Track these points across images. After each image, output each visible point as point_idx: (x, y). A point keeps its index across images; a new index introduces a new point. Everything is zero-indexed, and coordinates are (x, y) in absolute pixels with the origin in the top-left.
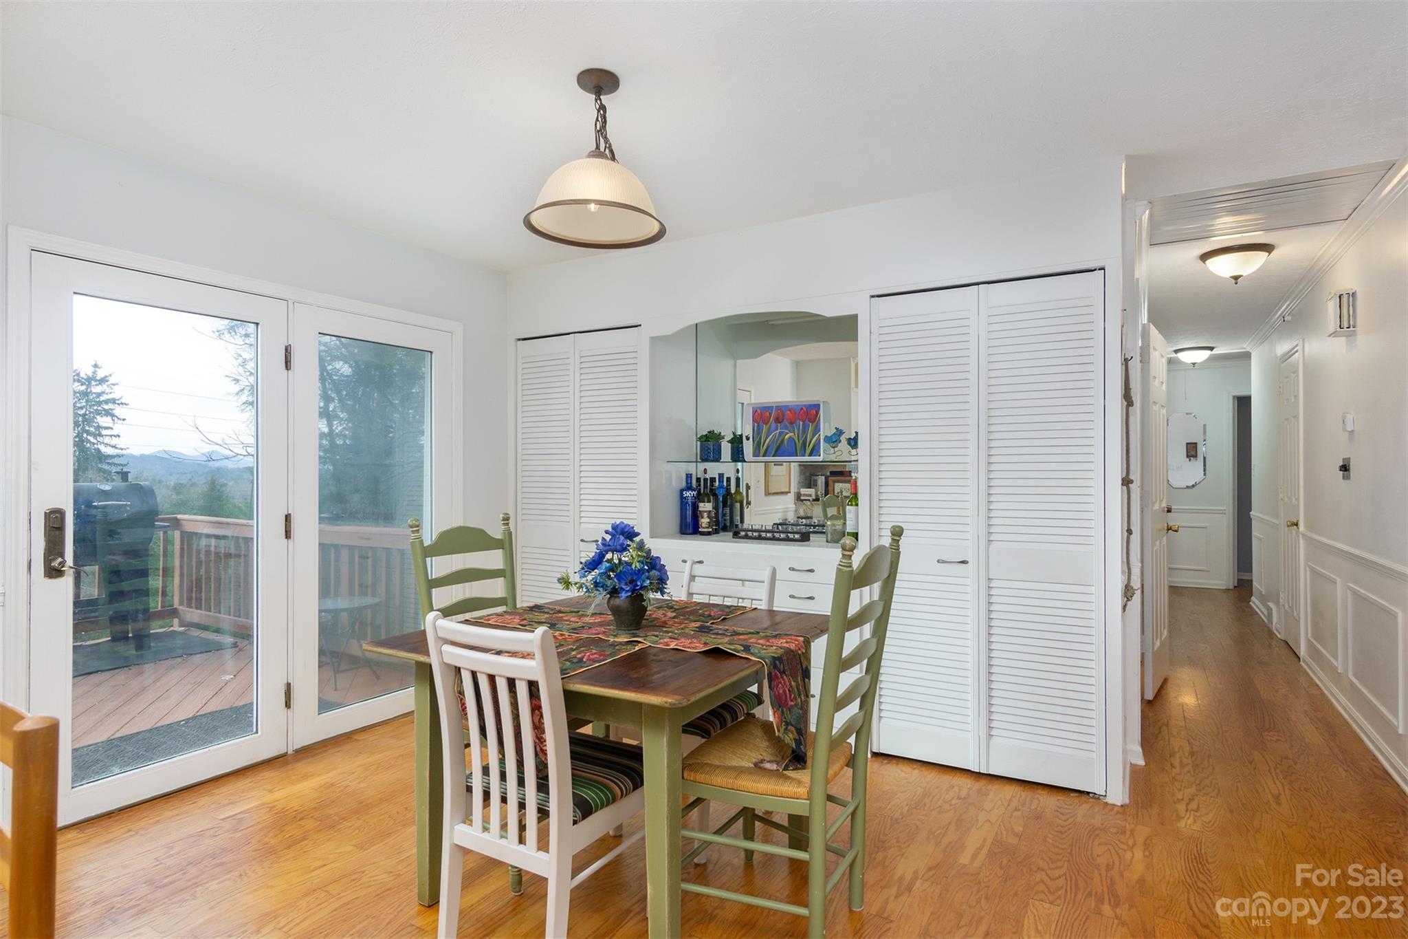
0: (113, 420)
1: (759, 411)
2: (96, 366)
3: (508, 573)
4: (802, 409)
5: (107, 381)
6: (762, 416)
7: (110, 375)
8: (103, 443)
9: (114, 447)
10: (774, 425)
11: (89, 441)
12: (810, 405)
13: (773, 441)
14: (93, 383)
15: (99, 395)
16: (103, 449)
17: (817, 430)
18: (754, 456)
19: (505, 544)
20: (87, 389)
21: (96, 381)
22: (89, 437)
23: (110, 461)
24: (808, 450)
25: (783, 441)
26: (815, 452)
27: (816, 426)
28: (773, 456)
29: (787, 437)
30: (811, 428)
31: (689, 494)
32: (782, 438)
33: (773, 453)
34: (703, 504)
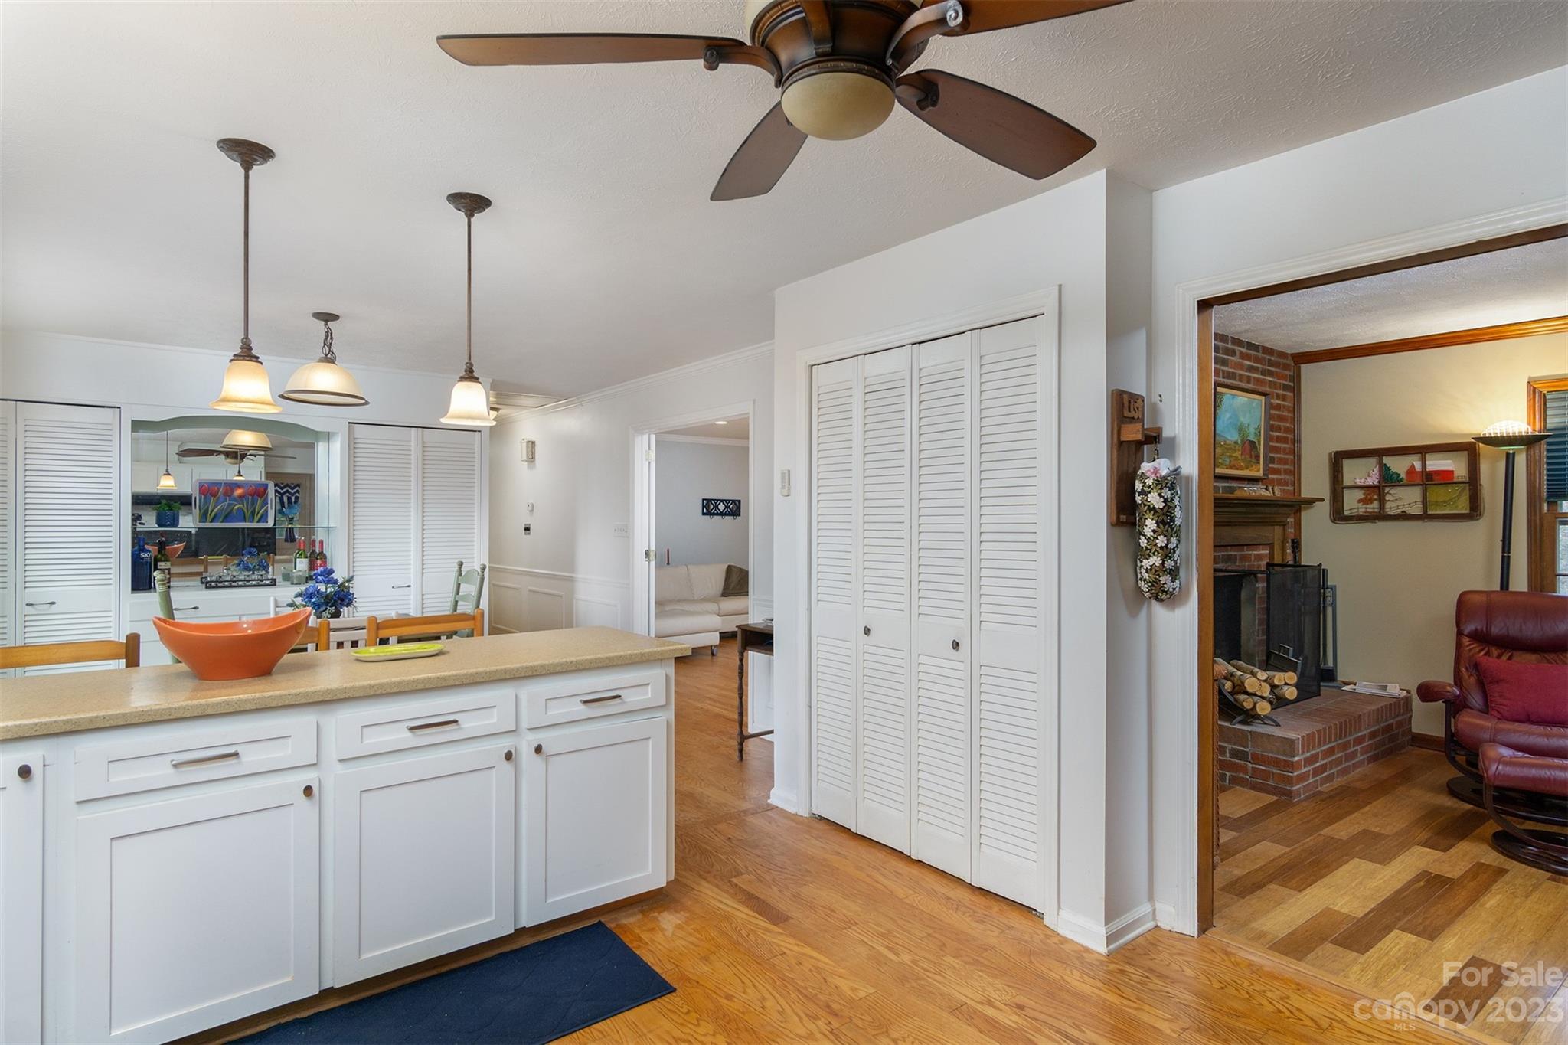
1: (206, 486)
4: (251, 487)
6: (210, 489)
10: (222, 497)
12: (259, 485)
13: (221, 510)
17: (265, 503)
18: (200, 522)
24: (256, 519)
25: (232, 510)
26: (262, 520)
27: (264, 500)
28: (222, 522)
29: (236, 507)
30: (259, 501)
31: (146, 555)
32: (230, 508)
33: (221, 520)
34: (163, 563)
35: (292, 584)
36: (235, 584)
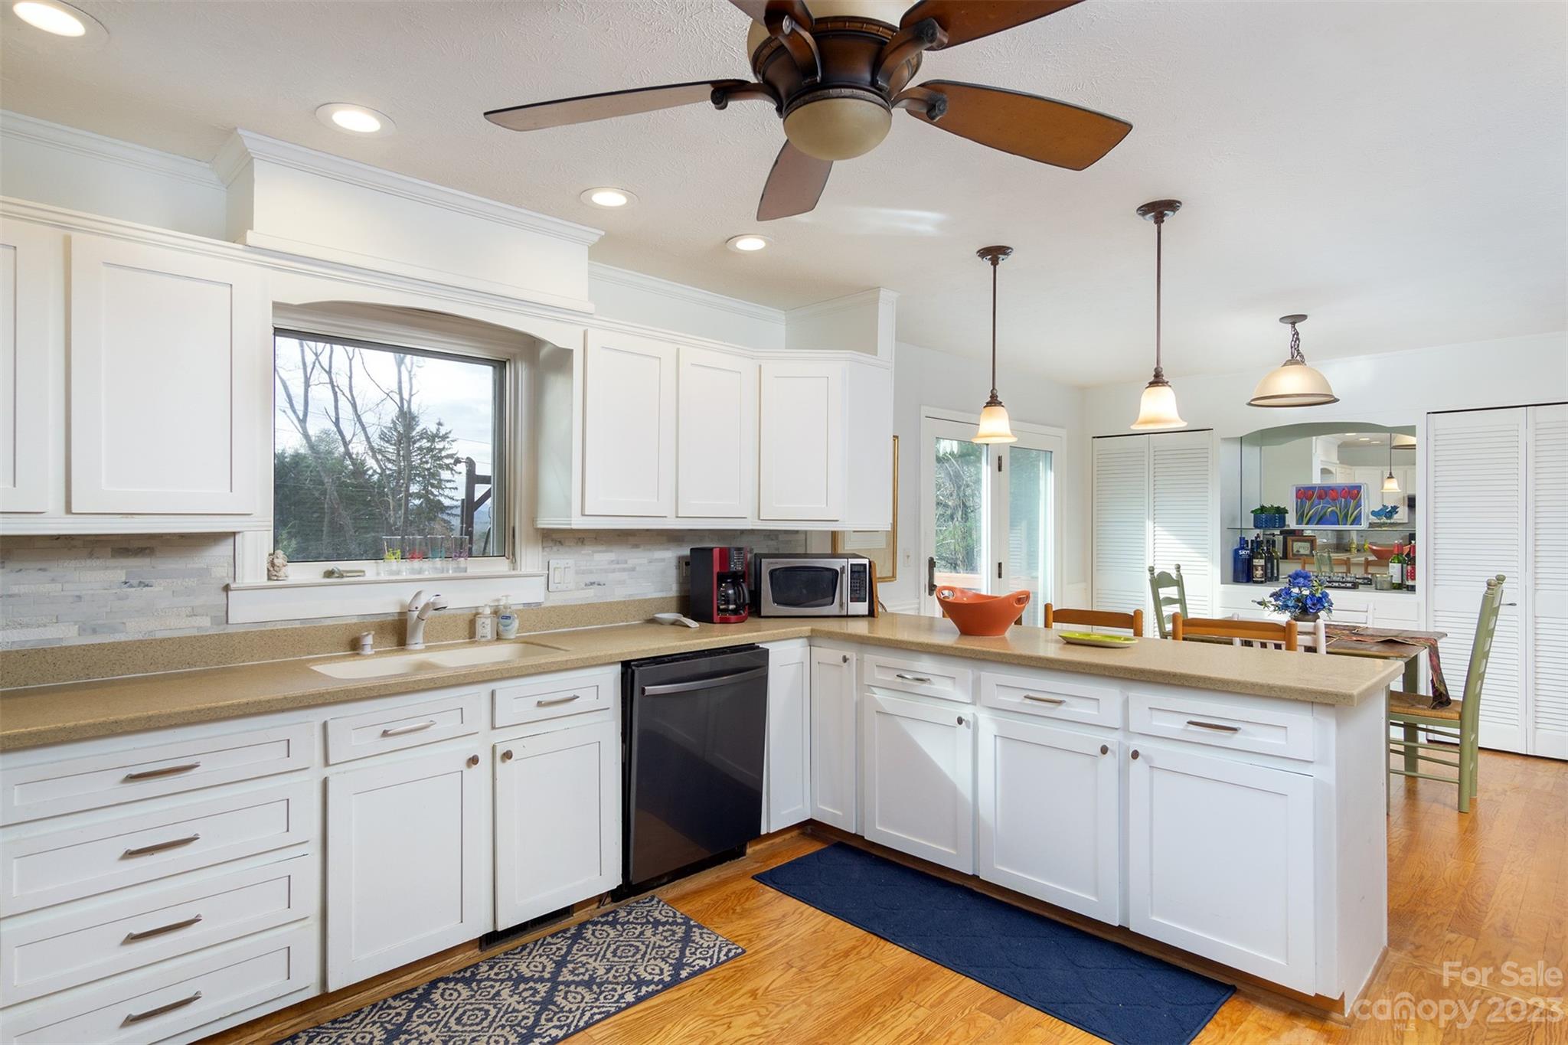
0: (452, 474)
1: (1302, 490)
2: (440, 424)
3: (1182, 601)
4: (1344, 489)
5: (448, 437)
6: (1305, 494)
7: (450, 432)
8: (443, 495)
9: (452, 498)
10: (1316, 501)
11: (432, 493)
12: (1352, 487)
13: (1315, 513)
14: (437, 440)
15: (441, 450)
16: (442, 499)
17: (1358, 505)
18: (1297, 524)
19: (1179, 583)
20: (432, 445)
21: (439, 437)
22: (433, 490)
23: (449, 512)
24: (1350, 520)
25: (1325, 513)
26: (1356, 522)
27: (1358, 502)
28: (1316, 524)
29: (1329, 510)
30: (1353, 504)
31: (1243, 552)
32: (1324, 511)
33: (1315, 522)
34: (1257, 560)
35: (1377, 589)
36: (1343, 585)
